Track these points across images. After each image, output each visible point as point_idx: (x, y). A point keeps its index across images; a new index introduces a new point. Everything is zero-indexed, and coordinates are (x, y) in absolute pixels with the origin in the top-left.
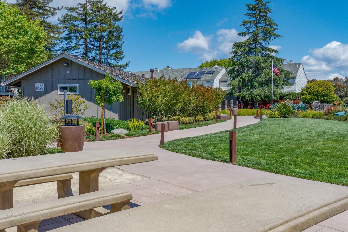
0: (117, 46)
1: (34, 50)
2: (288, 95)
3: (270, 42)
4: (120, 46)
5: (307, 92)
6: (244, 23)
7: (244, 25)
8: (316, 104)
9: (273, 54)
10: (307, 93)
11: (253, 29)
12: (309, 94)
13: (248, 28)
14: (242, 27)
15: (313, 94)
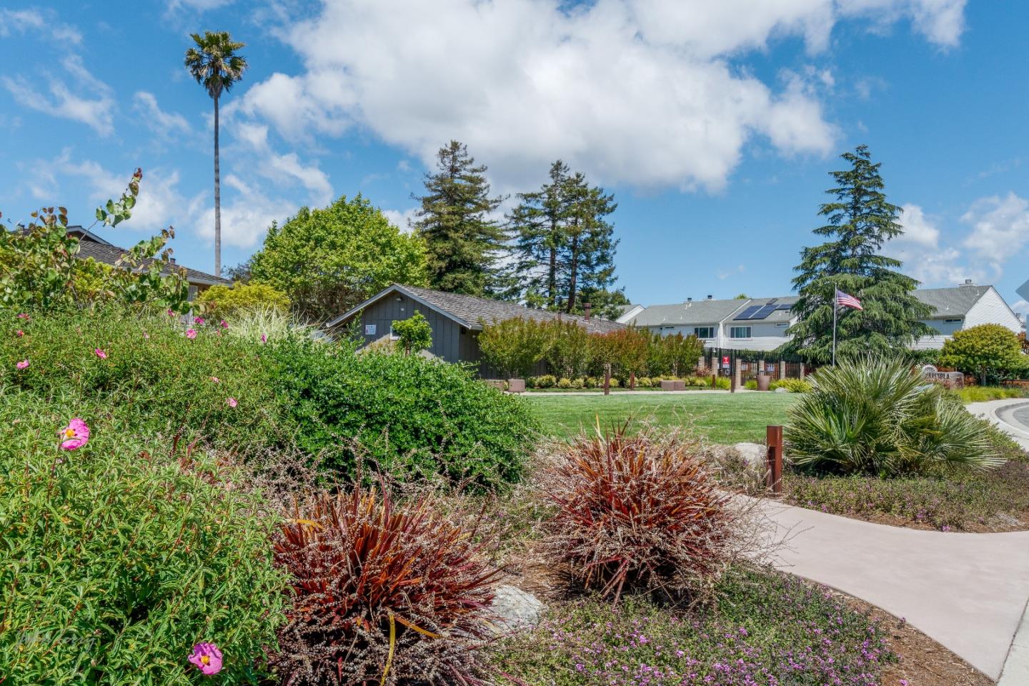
0: (603, 259)
1: (405, 275)
2: (930, 354)
3: (881, 245)
4: (609, 258)
5: (953, 348)
6: (827, 210)
7: (826, 213)
8: (929, 371)
9: (891, 269)
10: (952, 351)
11: (845, 221)
12: (955, 353)
13: (837, 218)
14: (823, 216)
15: (964, 352)
